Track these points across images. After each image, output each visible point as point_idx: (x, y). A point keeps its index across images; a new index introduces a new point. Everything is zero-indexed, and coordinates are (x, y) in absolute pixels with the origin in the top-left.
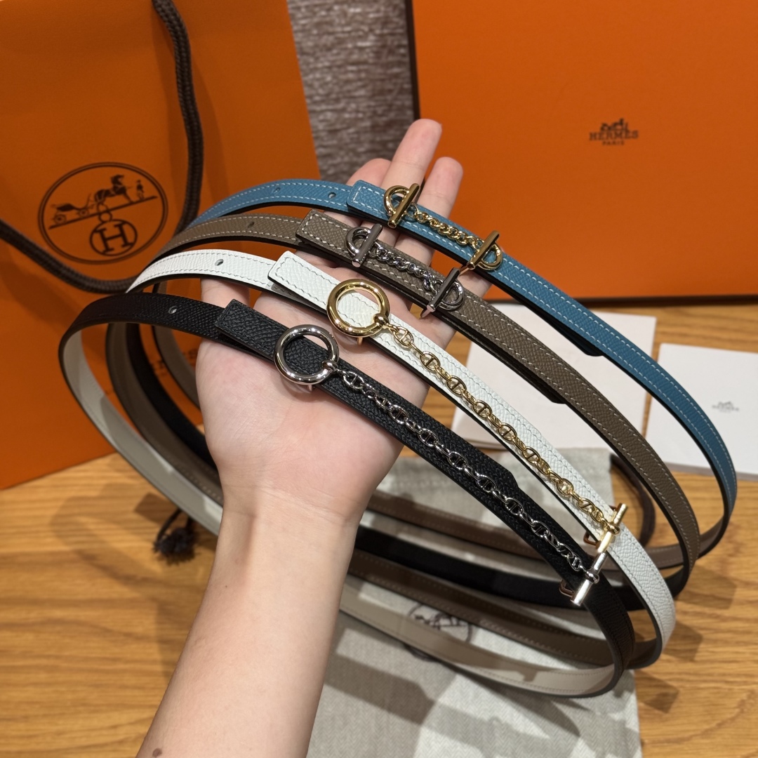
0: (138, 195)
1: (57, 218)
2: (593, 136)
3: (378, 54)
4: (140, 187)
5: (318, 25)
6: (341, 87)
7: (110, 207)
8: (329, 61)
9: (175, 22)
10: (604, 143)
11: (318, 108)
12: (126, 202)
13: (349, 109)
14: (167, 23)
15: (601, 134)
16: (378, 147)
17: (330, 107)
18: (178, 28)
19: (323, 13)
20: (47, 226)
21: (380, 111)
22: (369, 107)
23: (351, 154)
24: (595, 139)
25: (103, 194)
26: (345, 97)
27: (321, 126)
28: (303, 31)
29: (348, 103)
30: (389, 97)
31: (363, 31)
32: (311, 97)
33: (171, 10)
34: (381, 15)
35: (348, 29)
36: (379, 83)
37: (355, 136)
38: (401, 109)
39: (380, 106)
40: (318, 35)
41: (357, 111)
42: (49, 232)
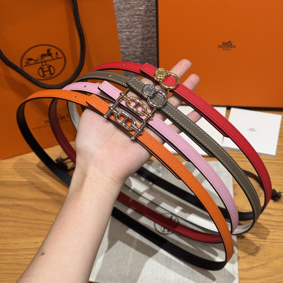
0: (56, 56)
1: (27, 63)
2: (219, 46)
3: (146, 12)
4: (57, 54)
6: (132, 23)
7: (46, 60)
8: (128, 14)
10: (223, 49)
11: (124, 30)
12: (51, 58)
13: (135, 32)
15: (222, 46)
16: (144, 46)
17: (128, 30)
20: (23, 66)
21: (145, 33)
22: (142, 31)
23: (135, 48)
24: (220, 47)
25: (44, 55)
26: (133, 27)
27: (124, 37)
29: (134, 29)
30: (149, 28)
31: (141, 3)
32: (121, 26)
35: (136, 2)
36: (146, 23)
37: (136, 41)
38: (153, 32)
39: (146, 31)
40: (125, 4)
41: (138, 32)
42: (24, 68)
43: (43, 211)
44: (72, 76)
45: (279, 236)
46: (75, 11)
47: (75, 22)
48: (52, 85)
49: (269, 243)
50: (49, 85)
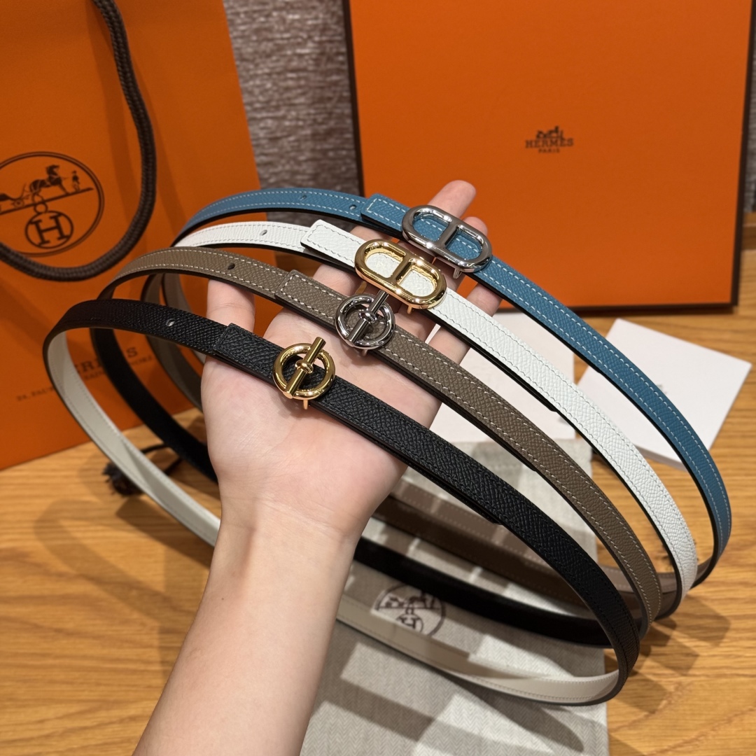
0: (74, 186)
2: (529, 144)
3: (317, 61)
4: (75, 178)
5: (257, 31)
6: (281, 94)
7: (45, 198)
8: (268, 68)
9: (109, 8)
10: (540, 151)
11: (259, 116)
12: (62, 193)
13: (289, 117)
14: (101, 9)
15: (536, 142)
16: (318, 156)
17: (271, 115)
18: (111, 13)
19: (262, 19)
21: (320, 119)
22: (309, 114)
23: (292, 162)
24: (531, 147)
25: (38, 184)
26: (285, 105)
27: (262, 134)
28: (242, 37)
29: (288, 111)
30: (329, 105)
31: (301, 37)
32: (251, 104)
34: (320, 22)
35: (286, 35)
36: (318, 91)
37: (296, 144)
38: (341, 117)
39: (320, 113)
40: (257, 41)
41: (298, 119)
43: (59, 631)
44: (122, 239)
47: (122, 85)
48: (67, 269)
49: (703, 678)
50: (58, 269)
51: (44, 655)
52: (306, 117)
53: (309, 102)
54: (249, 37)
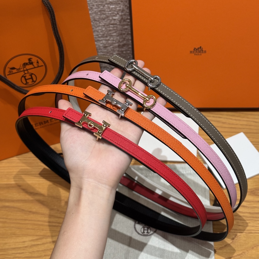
0: (37, 65)
1: (10, 72)
2: (191, 52)
3: (120, 21)
5: (100, 11)
6: (108, 32)
7: (28, 69)
8: (104, 23)
9: (49, 7)
10: (195, 54)
11: (100, 39)
12: (33, 67)
13: (111, 40)
14: (47, 7)
15: (194, 51)
16: (120, 53)
17: (104, 39)
18: (50, 9)
19: (102, 7)
20: (6, 75)
21: (121, 40)
25: (25, 64)
26: (109, 36)
27: (101, 45)
28: (95, 13)
29: (110, 38)
30: (124, 36)
31: (115, 13)
32: (98, 35)
33: (48, 3)
34: (121, 8)
35: (110, 13)
36: (120, 31)
37: (113, 49)
38: (128, 40)
39: (121, 39)
40: (100, 14)
41: (113, 40)
42: (7, 76)
43: (30, 212)
45: (253, 226)
46: (52, 21)
47: (53, 32)
51: (25, 220)
52: (116, 40)
53: (117, 35)
54: (97, 13)
